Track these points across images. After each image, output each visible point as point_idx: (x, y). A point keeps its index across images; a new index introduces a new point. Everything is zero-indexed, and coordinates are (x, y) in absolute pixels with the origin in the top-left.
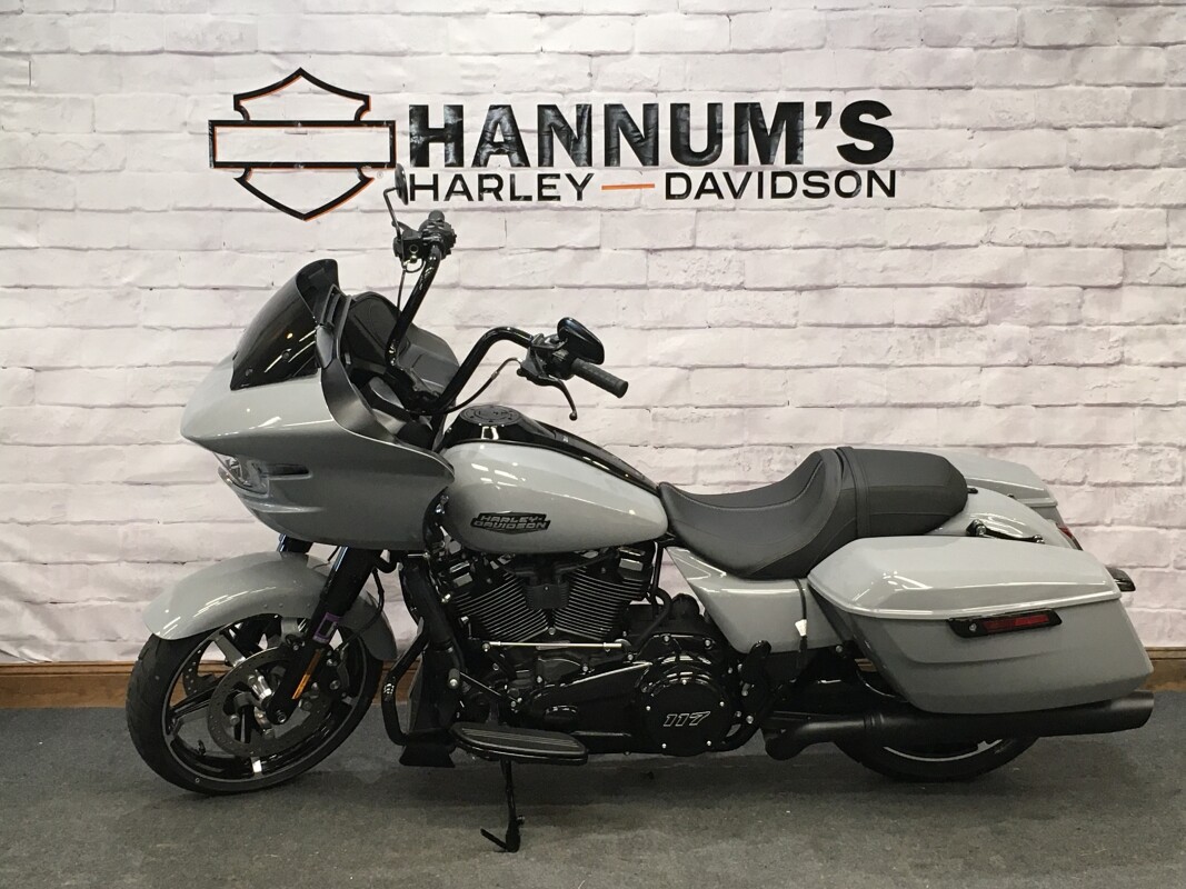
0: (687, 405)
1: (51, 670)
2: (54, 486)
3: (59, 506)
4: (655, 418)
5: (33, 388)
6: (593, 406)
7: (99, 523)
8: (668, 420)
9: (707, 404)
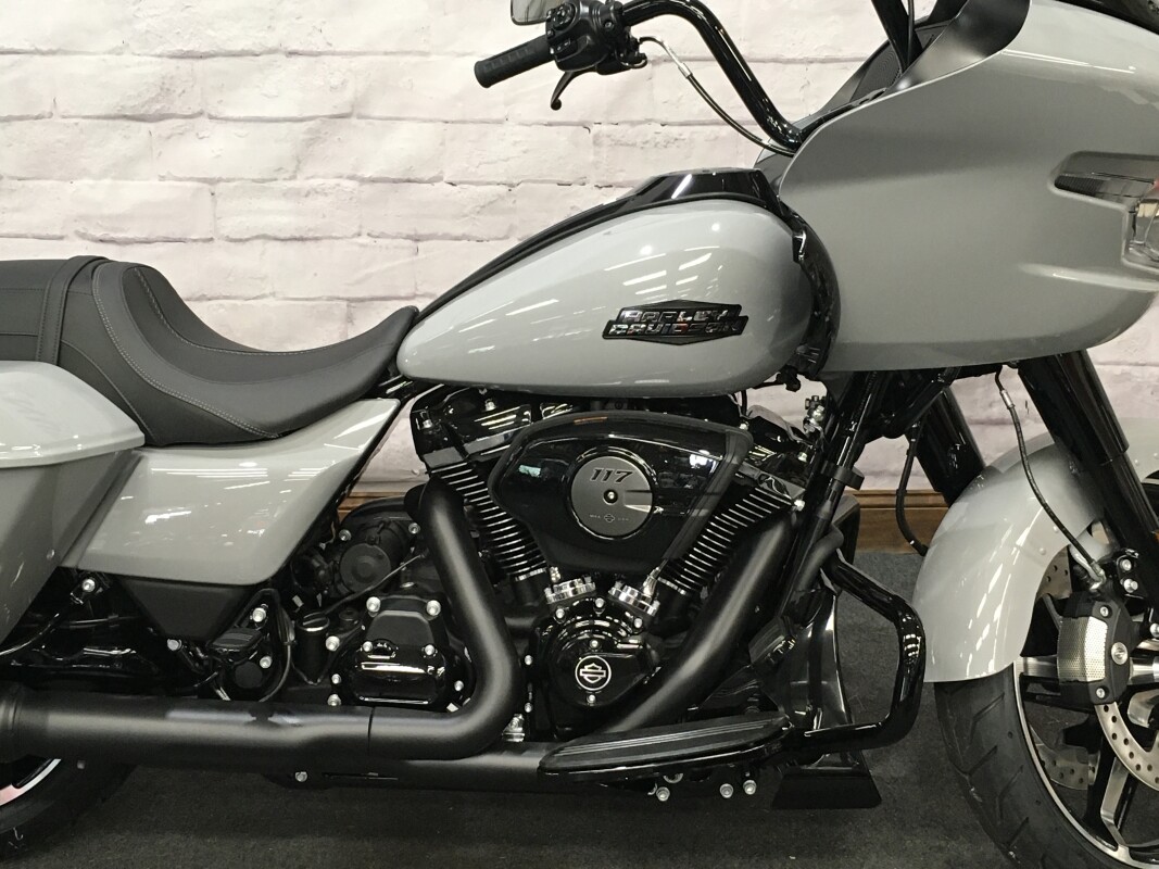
0: (649, 121)
4: (596, 141)
6: (499, 122)
8: (618, 143)
9: (682, 120)
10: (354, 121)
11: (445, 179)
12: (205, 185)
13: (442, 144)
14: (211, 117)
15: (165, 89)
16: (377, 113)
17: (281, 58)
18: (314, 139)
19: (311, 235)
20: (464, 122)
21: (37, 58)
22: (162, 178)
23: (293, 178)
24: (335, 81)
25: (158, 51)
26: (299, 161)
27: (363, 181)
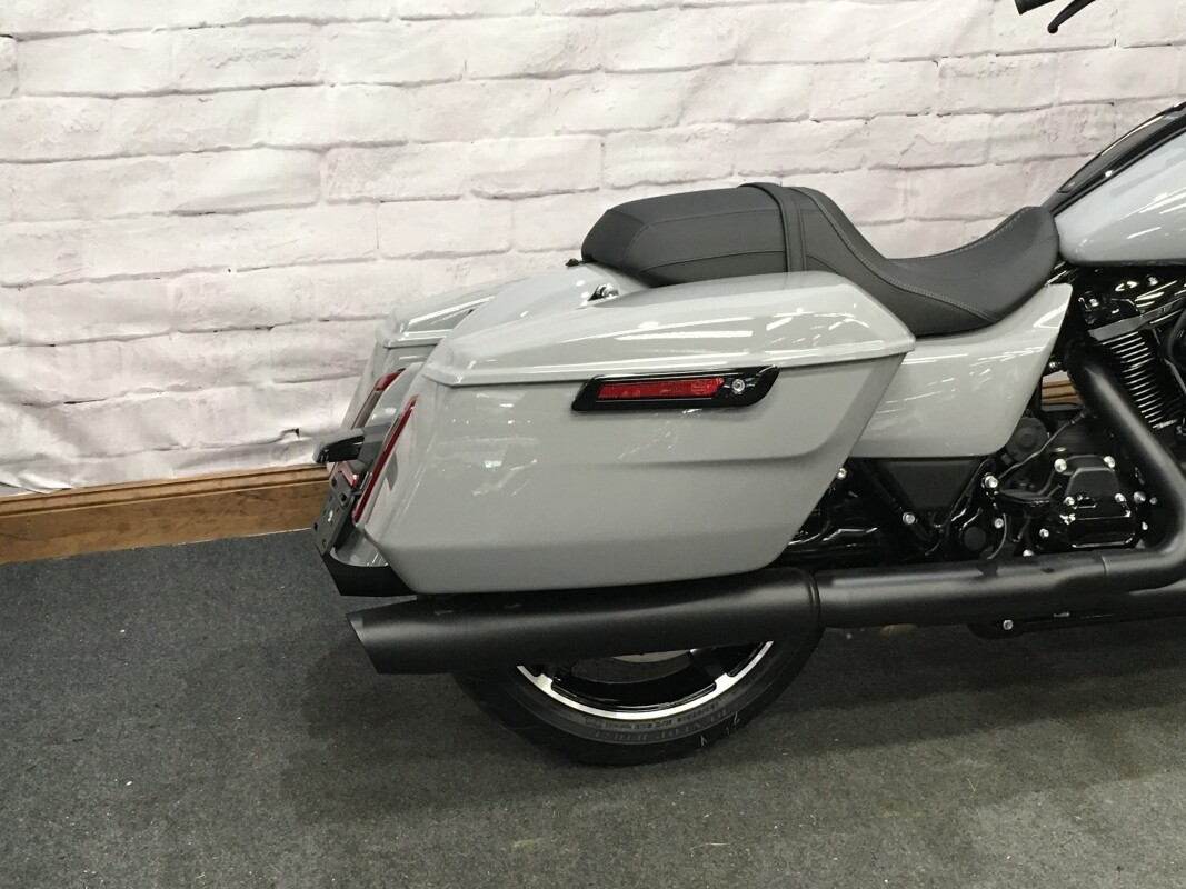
0: (986, 53)
1: (74, 501)
2: (60, 225)
3: (70, 256)
4: (942, 75)
5: (15, 68)
6: (862, 61)
7: (137, 277)
8: (960, 75)
9: (1012, 50)
10: (735, 67)
11: (811, 117)
12: (598, 137)
13: (811, 84)
14: (607, 71)
15: (569, 47)
16: (756, 58)
17: (676, 11)
18: (698, 87)
19: (688, 177)
20: (831, 63)
21: (454, 23)
22: (557, 133)
23: (677, 124)
24: (722, 31)
25: (566, 10)
26: (684, 108)
27: (739, 123)
